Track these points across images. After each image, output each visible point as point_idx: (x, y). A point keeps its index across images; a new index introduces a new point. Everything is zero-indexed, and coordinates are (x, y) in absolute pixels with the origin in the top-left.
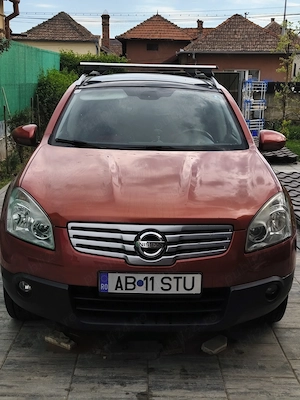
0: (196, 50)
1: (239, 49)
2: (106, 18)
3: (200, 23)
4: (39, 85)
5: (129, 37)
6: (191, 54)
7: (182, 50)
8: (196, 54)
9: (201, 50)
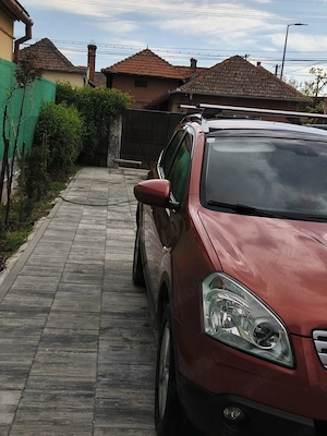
0: (193, 91)
1: (240, 93)
2: (92, 49)
3: (194, 61)
4: (40, 119)
5: (116, 71)
6: (189, 95)
7: (178, 90)
8: (194, 95)
9: (199, 91)
